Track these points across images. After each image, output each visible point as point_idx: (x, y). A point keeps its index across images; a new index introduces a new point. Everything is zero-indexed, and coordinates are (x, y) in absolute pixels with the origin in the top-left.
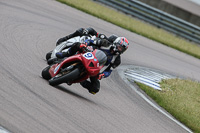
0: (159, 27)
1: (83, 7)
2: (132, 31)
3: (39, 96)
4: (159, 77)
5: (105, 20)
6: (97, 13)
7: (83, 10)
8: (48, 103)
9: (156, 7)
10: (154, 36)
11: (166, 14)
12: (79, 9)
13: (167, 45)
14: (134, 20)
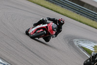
0: (93, 20)
1: (57, 10)
2: (80, 22)
3: (35, 54)
4: (94, 45)
5: (67, 16)
6: (63, 13)
7: (57, 12)
8: (39, 57)
9: (92, 10)
10: (91, 25)
11: (95, 13)
12: (55, 11)
14: (81, 17)
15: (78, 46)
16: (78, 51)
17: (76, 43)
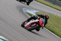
15: (25, 13)
16: (25, 15)
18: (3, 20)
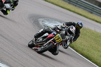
13: (64, 8)
17: (41, 23)
18: (6, 38)
